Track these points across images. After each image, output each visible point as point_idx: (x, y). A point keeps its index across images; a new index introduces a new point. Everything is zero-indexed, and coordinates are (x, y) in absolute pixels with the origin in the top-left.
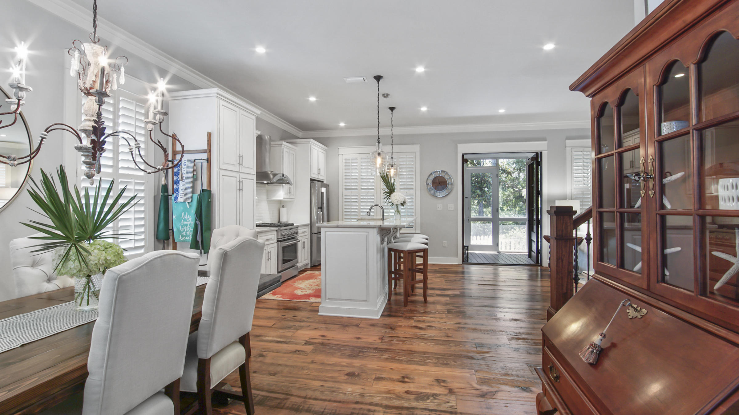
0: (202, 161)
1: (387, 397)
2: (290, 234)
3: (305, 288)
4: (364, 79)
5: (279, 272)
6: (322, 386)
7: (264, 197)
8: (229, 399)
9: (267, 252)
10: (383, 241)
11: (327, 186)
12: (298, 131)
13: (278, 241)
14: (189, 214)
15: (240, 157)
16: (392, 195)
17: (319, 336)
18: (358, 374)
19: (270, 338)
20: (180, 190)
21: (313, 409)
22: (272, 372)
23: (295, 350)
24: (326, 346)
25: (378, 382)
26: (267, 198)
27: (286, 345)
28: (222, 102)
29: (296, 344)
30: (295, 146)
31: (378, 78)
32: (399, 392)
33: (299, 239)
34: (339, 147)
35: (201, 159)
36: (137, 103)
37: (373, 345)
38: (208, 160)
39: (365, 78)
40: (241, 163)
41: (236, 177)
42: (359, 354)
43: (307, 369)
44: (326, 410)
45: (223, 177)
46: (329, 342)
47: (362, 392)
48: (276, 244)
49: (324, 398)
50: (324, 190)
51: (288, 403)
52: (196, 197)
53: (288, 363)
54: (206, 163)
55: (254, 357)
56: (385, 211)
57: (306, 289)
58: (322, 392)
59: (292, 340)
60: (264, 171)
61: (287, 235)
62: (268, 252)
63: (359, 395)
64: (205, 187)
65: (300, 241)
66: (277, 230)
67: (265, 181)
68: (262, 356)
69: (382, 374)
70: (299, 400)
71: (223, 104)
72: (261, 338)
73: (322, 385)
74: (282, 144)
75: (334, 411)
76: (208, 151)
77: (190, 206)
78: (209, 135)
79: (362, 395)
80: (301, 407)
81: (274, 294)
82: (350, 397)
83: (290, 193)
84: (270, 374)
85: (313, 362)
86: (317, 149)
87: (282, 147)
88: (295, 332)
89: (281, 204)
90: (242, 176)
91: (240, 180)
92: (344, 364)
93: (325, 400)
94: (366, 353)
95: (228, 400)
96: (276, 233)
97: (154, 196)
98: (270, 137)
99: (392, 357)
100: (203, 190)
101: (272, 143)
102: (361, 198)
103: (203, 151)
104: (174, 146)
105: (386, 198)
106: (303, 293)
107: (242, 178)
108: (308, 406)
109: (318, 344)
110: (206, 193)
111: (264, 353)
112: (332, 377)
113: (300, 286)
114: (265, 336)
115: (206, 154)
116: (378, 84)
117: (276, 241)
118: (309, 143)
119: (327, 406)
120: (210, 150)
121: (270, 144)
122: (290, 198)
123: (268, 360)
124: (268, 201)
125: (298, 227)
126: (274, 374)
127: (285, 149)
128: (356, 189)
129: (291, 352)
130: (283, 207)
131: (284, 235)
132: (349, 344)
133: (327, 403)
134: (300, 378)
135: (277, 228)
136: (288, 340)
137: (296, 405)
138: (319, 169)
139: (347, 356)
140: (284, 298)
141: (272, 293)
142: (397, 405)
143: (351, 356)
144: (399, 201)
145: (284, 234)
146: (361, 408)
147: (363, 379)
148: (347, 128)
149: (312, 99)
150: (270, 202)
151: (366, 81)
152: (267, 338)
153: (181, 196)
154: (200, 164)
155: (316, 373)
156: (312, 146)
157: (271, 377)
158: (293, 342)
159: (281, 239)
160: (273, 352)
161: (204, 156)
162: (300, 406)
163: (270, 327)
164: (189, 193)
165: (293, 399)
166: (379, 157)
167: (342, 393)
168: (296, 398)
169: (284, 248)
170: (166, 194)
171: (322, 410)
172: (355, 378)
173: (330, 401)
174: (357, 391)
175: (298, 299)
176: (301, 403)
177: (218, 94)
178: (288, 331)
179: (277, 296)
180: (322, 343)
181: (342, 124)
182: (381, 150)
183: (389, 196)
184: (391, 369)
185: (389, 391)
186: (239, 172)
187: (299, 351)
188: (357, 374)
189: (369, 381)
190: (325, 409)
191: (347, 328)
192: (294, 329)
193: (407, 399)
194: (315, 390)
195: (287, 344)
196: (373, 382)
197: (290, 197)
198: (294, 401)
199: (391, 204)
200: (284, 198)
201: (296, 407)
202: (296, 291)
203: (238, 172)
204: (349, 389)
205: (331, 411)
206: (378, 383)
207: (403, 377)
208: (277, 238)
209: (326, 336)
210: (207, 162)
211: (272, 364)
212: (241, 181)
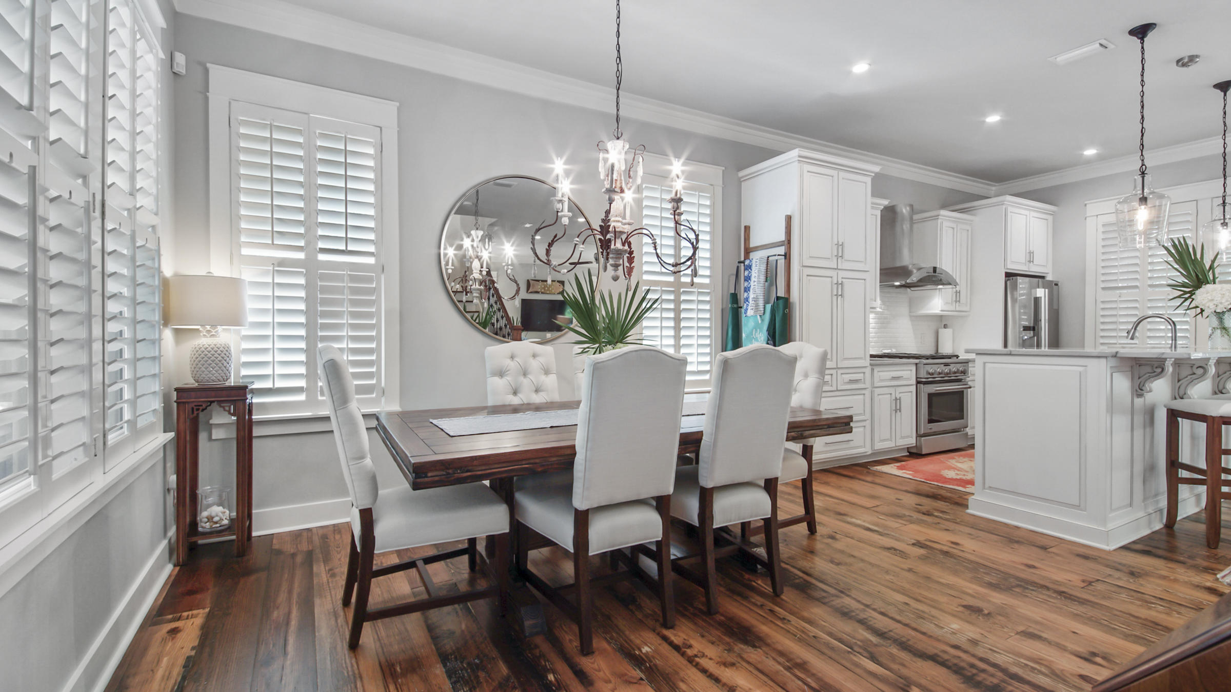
0: (776, 258)
1: (1026, 665)
2: (947, 374)
3: (968, 469)
4: (1101, 45)
5: (919, 436)
6: (907, 604)
7: (904, 309)
8: (759, 567)
9: (894, 398)
10: (1142, 390)
11: (1053, 287)
12: (986, 186)
13: (918, 382)
14: (761, 331)
15: (840, 246)
16: (1198, 292)
17: (948, 541)
18: (989, 614)
19: (859, 522)
20: (750, 300)
21: (870, 623)
22: (836, 561)
23: (889, 546)
24: (952, 557)
25: (1023, 638)
26: (910, 312)
27: (881, 537)
28: (807, 167)
29: (897, 540)
30: (972, 215)
31: (1141, 32)
32: (1062, 670)
33: (969, 383)
34: (1086, 202)
35: (775, 255)
36: (700, 194)
37: (1060, 585)
38: (787, 256)
39: (1104, 42)
40: (840, 255)
41: (831, 277)
42: (1014, 589)
43: (893, 576)
44: (891, 633)
45: (809, 278)
46: (961, 554)
47: (979, 639)
48: (915, 387)
49: (898, 618)
50: (1041, 293)
51: (837, 602)
52: (769, 307)
53: (867, 558)
54: (783, 260)
55: (821, 536)
56: (1178, 327)
57: (967, 472)
58: (901, 611)
59: (892, 534)
60: (898, 264)
61: (940, 373)
62: (896, 399)
63: (968, 639)
64: (781, 293)
65: (970, 388)
66: (916, 364)
67: (897, 282)
68: (832, 537)
69: (1043, 632)
70: (854, 605)
71: (809, 170)
72: (845, 517)
73: (906, 602)
74: (938, 216)
75: (904, 639)
76: (786, 242)
77: (762, 320)
78: (789, 219)
79: (974, 642)
80: (854, 614)
81: (900, 468)
82: (949, 636)
83: (958, 301)
84: (832, 562)
85: (910, 570)
86: (1027, 212)
87: (939, 221)
88: (905, 525)
89: (942, 321)
90: (842, 274)
91: (838, 281)
92: (970, 591)
93: (899, 622)
94: (1031, 592)
95: (757, 567)
96: (914, 368)
97: (722, 310)
98: (911, 206)
99: (1092, 617)
100: (778, 298)
101: (915, 217)
102: (1149, 307)
103: (780, 244)
104: (747, 242)
105: (1179, 297)
106: (958, 477)
107: (842, 278)
108: (865, 617)
109: (938, 552)
110: (781, 302)
111: (838, 536)
112: (933, 600)
113: (959, 465)
114: (852, 517)
115: (783, 247)
116: (1142, 43)
117: (914, 382)
118: (1002, 204)
119: (897, 628)
120: (789, 242)
121: (911, 219)
122: (957, 311)
123: (838, 545)
124: (911, 316)
125: (968, 363)
126: (838, 564)
127: (946, 224)
128: (1136, 287)
129: (881, 547)
130: (945, 326)
131: (932, 374)
132: (1002, 569)
133: (899, 625)
134: (873, 581)
135: (917, 361)
136: (886, 532)
137: (847, 608)
138: (1031, 253)
139: (985, 583)
140: (915, 477)
141: (898, 466)
142: (1040, 684)
143: (991, 586)
144: (1221, 303)
145: (931, 371)
146: (959, 657)
147: (995, 623)
148: (1100, 158)
149: (993, 119)
150: (916, 319)
151: (1111, 46)
152: (853, 520)
153: (752, 308)
154: (775, 262)
155: (907, 586)
156: (1010, 209)
157: (831, 565)
158: (893, 536)
159: (924, 380)
160: (852, 538)
161: (782, 250)
162: (853, 611)
163: (867, 508)
164: (761, 303)
165: (847, 601)
166: (1143, 207)
167: (936, 625)
168: (853, 602)
169: (931, 396)
170: (735, 306)
171: (885, 630)
172: (979, 616)
173: (906, 625)
174: (967, 633)
175: (943, 483)
176: (857, 609)
177: (800, 156)
178: (894, 520)
179: (904, 471)
180: (947, 552)
181: (1090, 152)
182: (1149, 189)
183: (1192, 293)
184: (1074, 632)
185: (1041, 659)
186: (837, 269)
187: (895, 550)
188: (986, 612)
189: (1005, 630)
190: (890, 631)
191: (1016, 546)
192: (907, 521)
193: (1074, 685)
194: (890, 604)
195: (882, 535)
196: (1013, 634)
197: (957, 309)
198: (847, 602)
199: (1199, 310)
200: (942, 311)
201: (846, 610)
202: (946, 471)
203: (835, 269)
204: (955, 625)
205: (898, 637)
206: (1024, 640)
207: (1094, 654)
208: (917, 378)
209: (962, 545)
210: (785, 258)
211: (842, 552)
212: (840, 282)
